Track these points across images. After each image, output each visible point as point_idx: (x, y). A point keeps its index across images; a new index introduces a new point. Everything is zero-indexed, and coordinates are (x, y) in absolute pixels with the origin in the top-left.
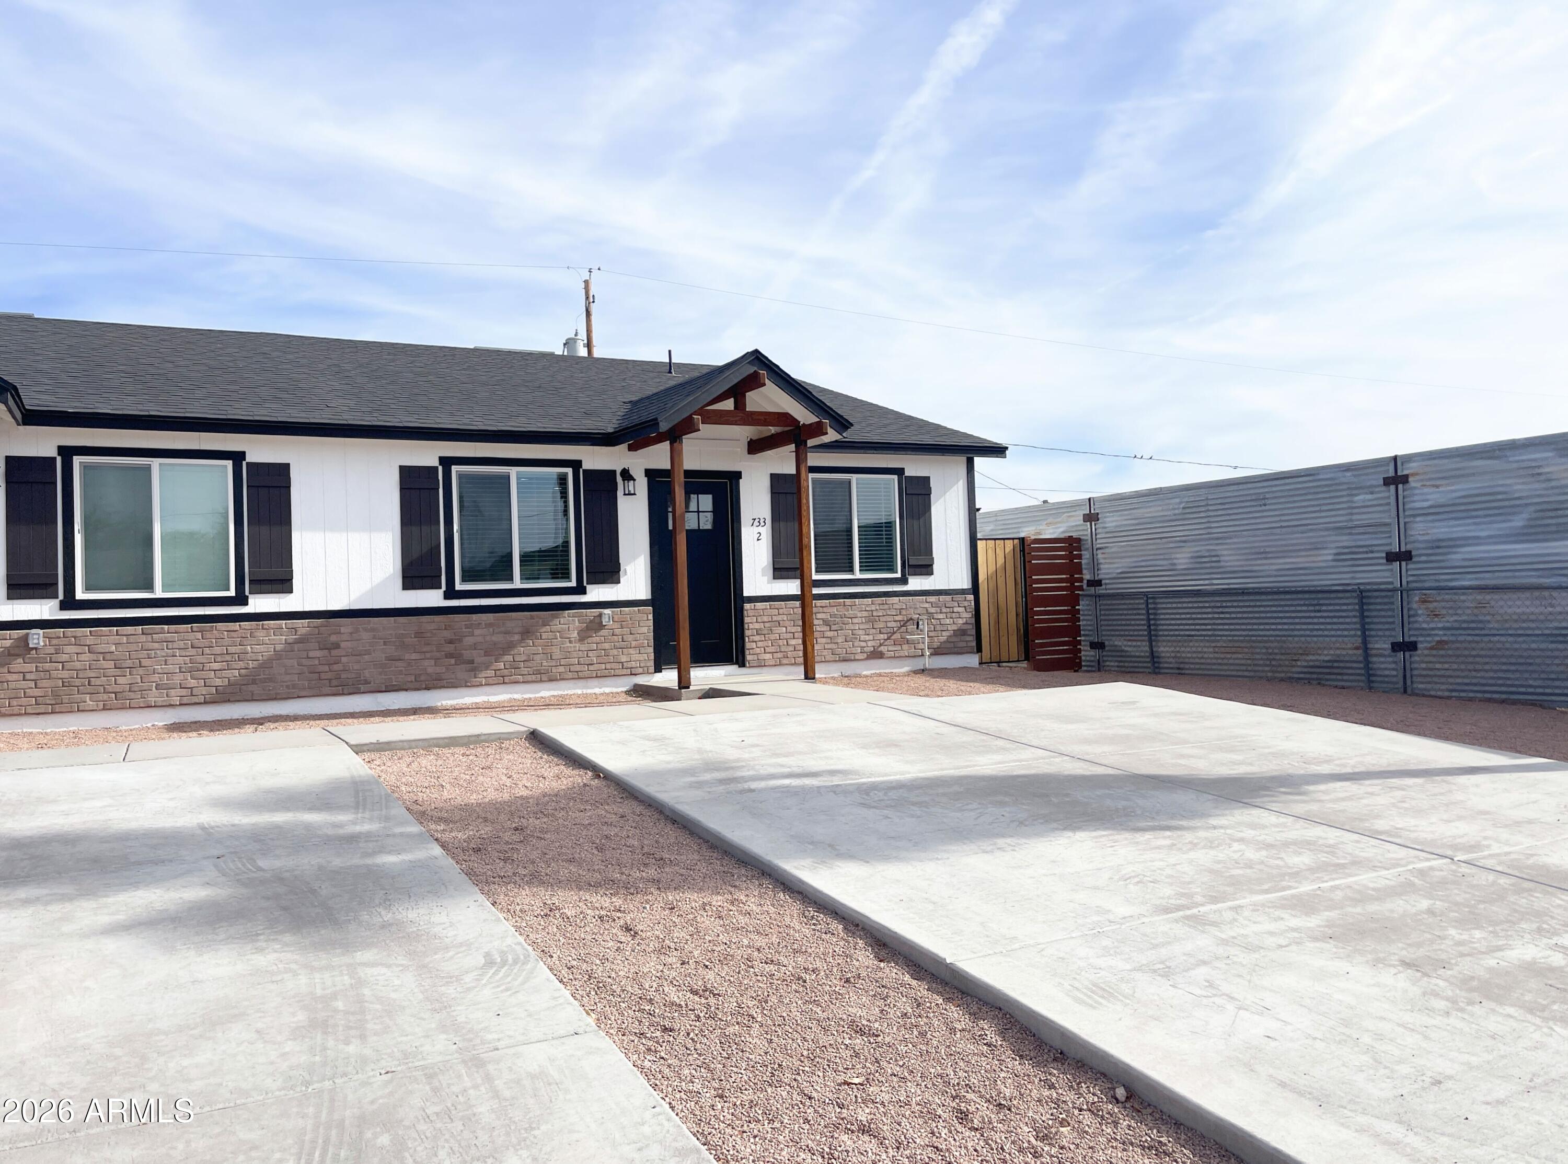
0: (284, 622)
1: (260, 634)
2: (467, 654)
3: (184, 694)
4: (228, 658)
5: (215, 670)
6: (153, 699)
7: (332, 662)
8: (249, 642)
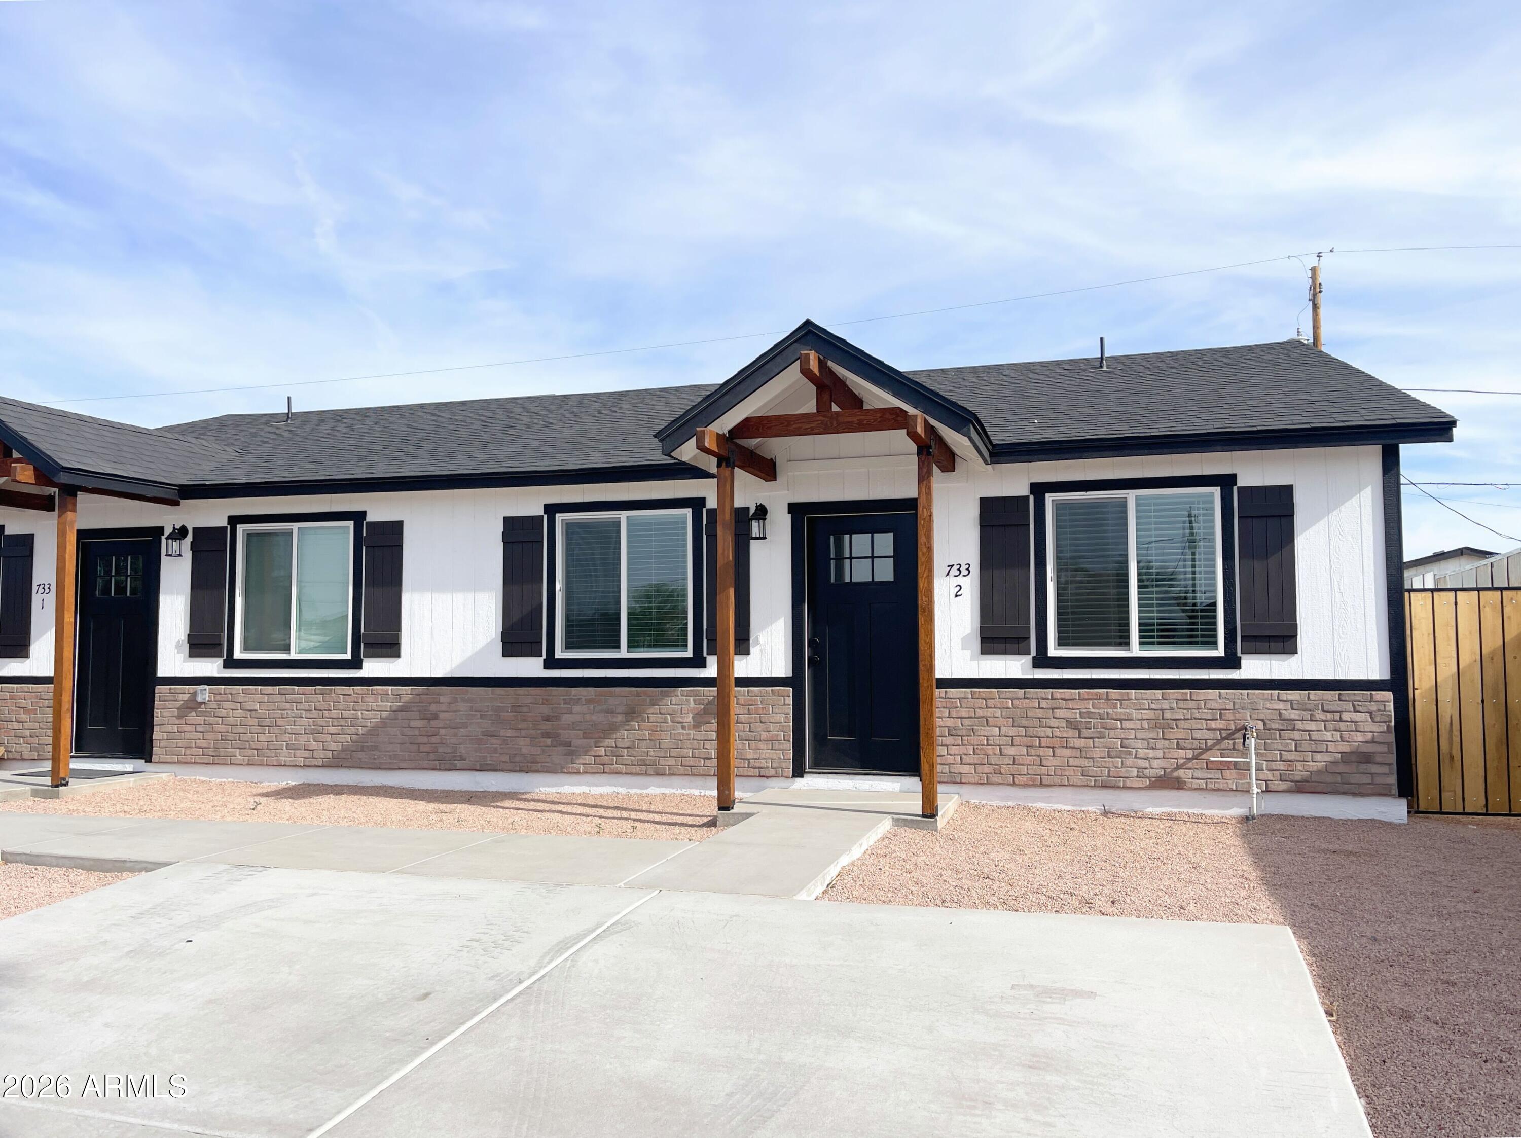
0: (390, 687)
1: (370, 699)
2: (565, 735)
3: (307, 756)
4: (342, 722)
5: (332, 734)
6: (283, 758)
7: (431, 734)
8: (360, 708)
